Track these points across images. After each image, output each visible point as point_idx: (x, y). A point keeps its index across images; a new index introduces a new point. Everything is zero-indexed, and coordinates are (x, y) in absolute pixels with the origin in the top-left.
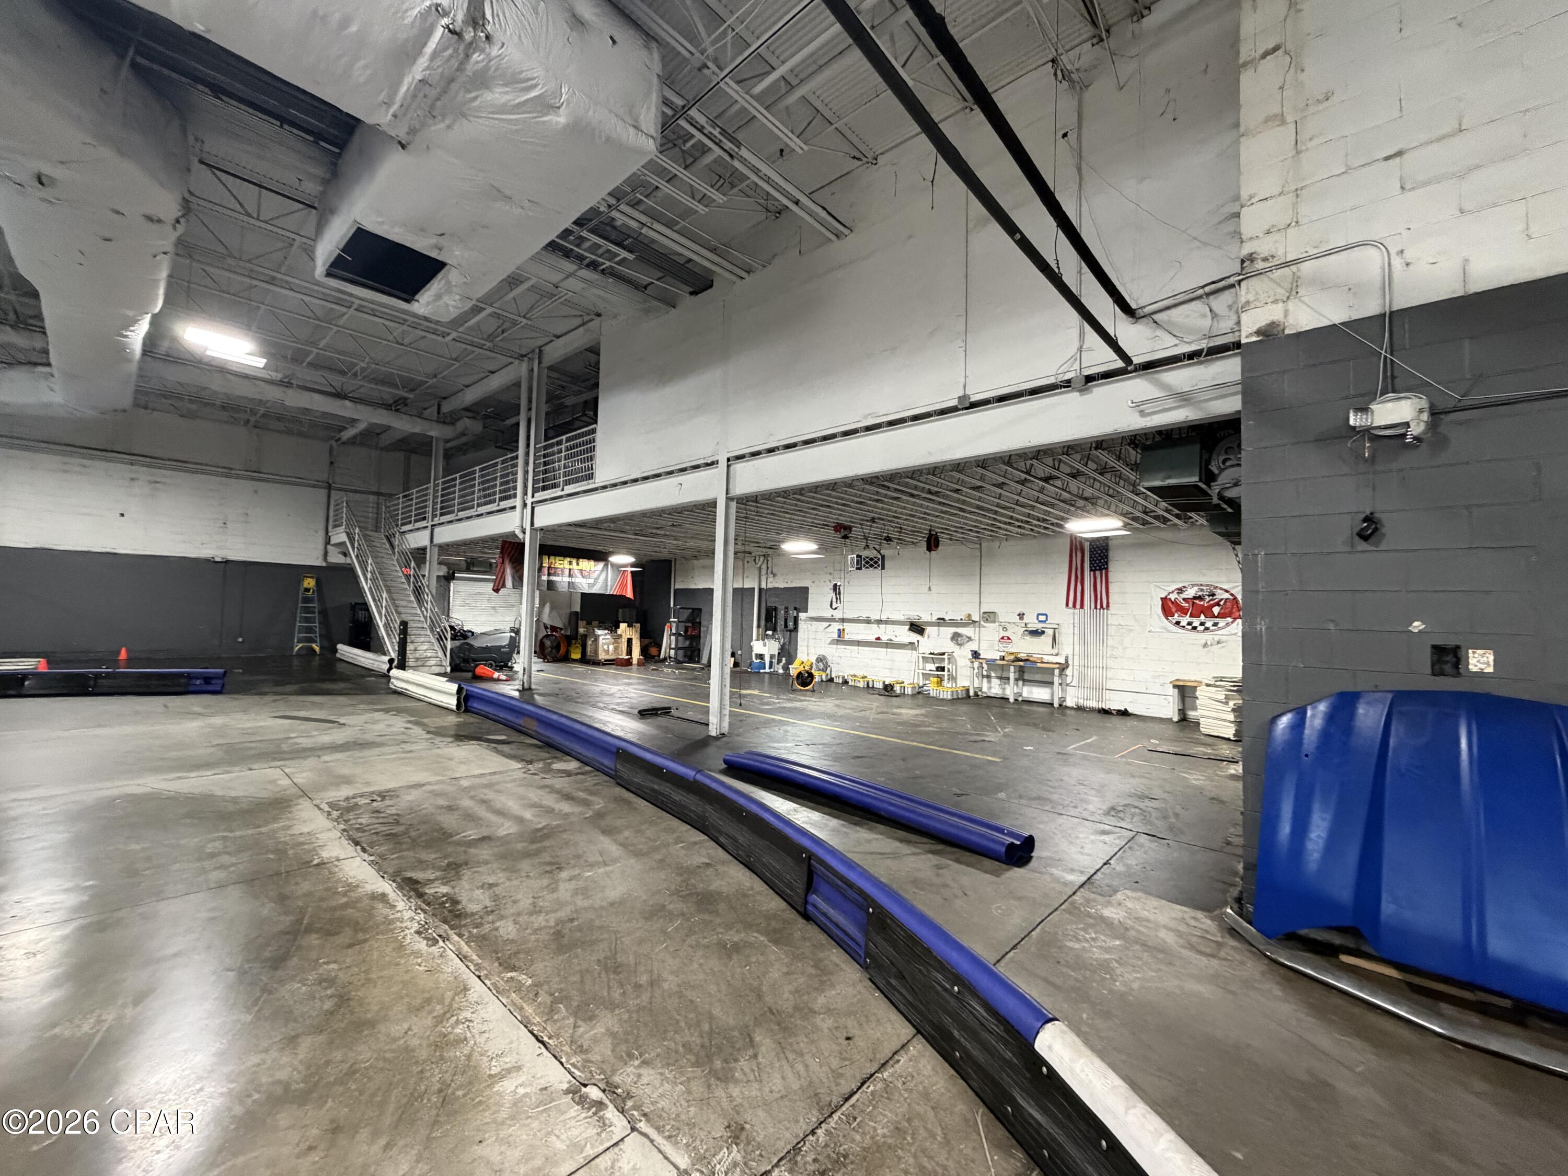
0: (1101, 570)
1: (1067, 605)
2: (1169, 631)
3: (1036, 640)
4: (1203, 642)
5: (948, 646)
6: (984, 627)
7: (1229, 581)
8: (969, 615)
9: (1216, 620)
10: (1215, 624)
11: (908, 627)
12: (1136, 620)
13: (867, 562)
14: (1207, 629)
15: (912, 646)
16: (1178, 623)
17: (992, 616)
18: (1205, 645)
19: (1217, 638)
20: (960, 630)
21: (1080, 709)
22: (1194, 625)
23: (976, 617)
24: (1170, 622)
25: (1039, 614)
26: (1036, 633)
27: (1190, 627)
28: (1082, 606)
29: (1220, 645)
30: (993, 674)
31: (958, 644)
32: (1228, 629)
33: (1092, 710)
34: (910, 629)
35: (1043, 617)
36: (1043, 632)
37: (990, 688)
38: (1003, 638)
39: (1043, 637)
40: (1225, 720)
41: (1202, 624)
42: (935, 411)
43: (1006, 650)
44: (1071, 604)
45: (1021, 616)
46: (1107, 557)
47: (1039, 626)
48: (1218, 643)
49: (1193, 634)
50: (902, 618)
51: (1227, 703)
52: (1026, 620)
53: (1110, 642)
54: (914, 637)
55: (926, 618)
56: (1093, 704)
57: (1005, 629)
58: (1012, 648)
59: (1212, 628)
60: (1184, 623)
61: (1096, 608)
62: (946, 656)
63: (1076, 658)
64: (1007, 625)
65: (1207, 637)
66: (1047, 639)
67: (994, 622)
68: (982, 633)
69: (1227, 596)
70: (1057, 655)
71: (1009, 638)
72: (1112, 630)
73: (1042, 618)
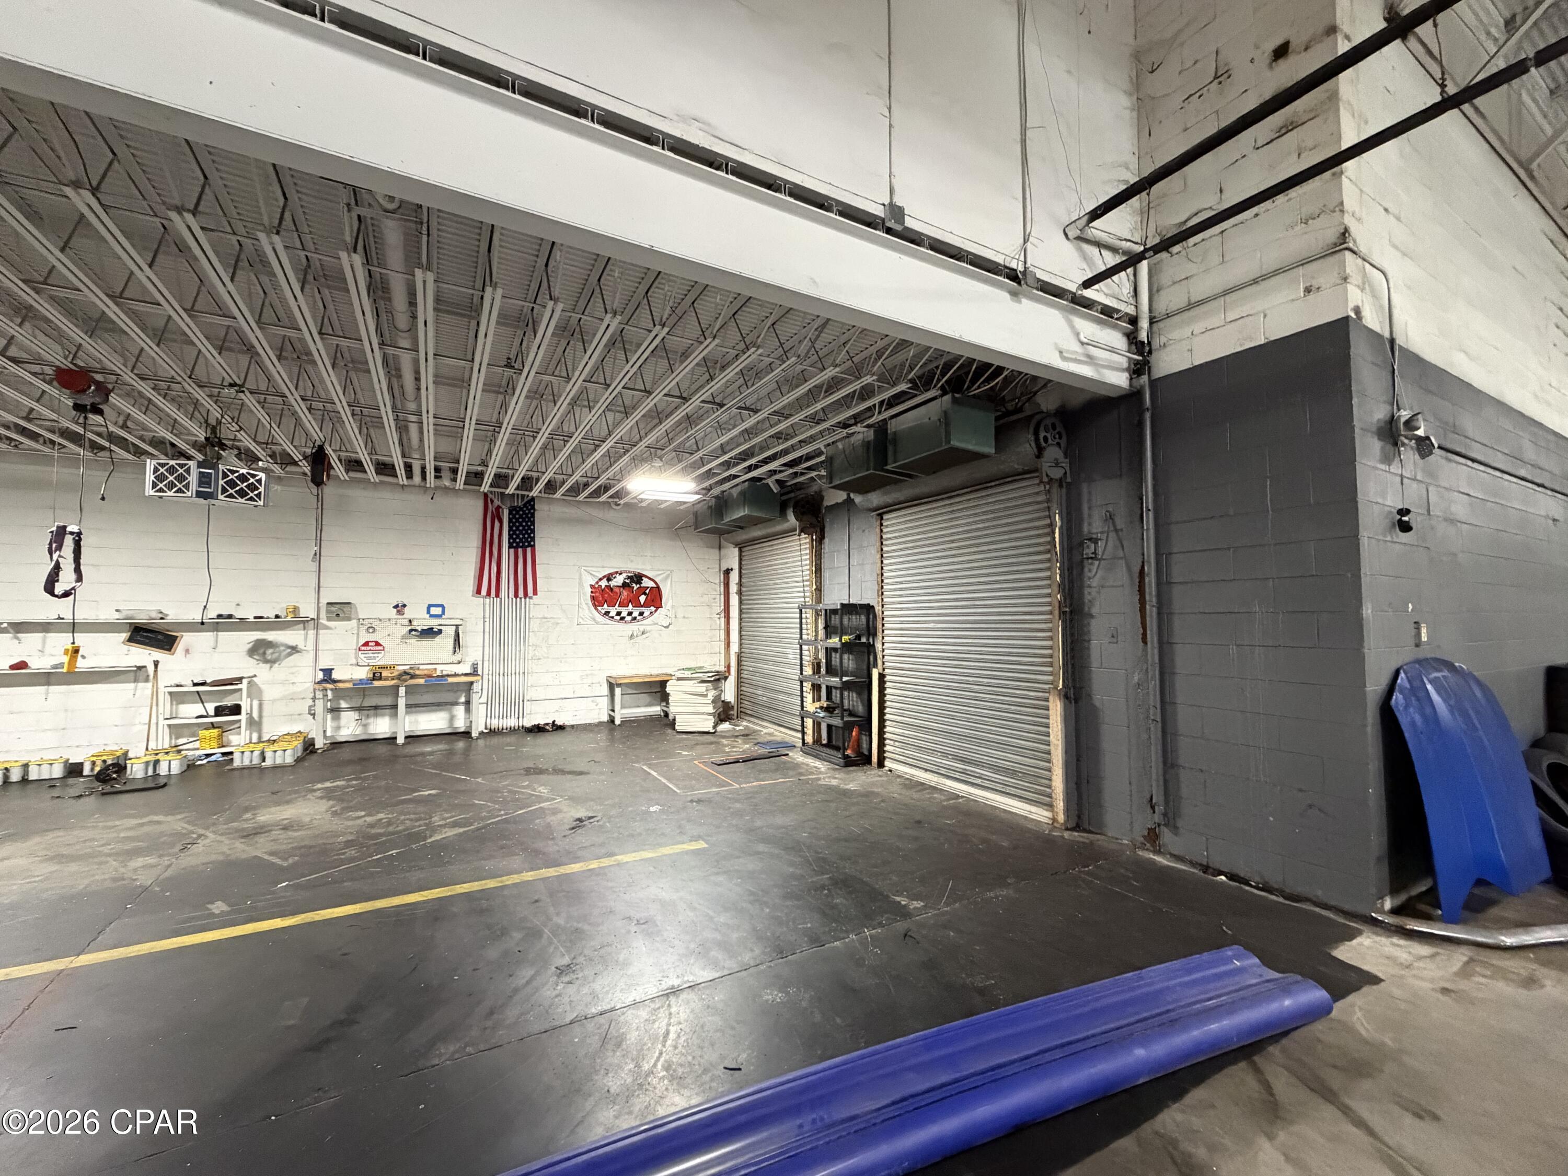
0: (524, 548)
1: (479, 592)
2: (597, 623)
3: (427, 643)
4: (630, 633)
5: (244, 666)
6: (327, 628)
7: (652, 570)
8: (296, 610)
9: (643, 609)
10: (641, 614)
11: (125, 636)
12: (564, 611)
13: (232, 484)
14: (635, 618)
15: (138, 673)
16: (607, 613)
17: (346, 609)
18: (632, 637)
19: (642, 628)
20: (270, 636)
21: (492, 732)
22: (622, 615)
23: (308, 611)
24: (599, 612)
25: (430, 606)
26: (430, 633)
27: (618, 618)
28: (497, 595)
29: (644, 636)
30: (343, 704)
31: (266, 661)
32: (652, 618)
33: (513, 731)
34: (131, 640)
35: (437, 609)
36: (440, 631)
37: (338, 728)
38: (366, 644)
39: (438, 639)
40: (703, 714)
41: (630, 614)
42: (839, 203)
43: (372, 662)
44: (484, 592)
45: (400, 608)
46: (533, 531)
47: (434, 623)
48: (643, 633)
49: (621, 626)
50: (112, 616)
51: (706, 696)
52: (408, 613)
53: (532, 639)
54: (143, 655)
55: (177, 612)
56: (512, 722)
57: (371, 629)
58: (381, 659)
59: (639, 618)
60: (613, 613)
61: (516, 595)
62: (244, 686)
63: (486, 664)
64: (376, 624)
65: (634, 627)
66: (445, 641)
67: (349, 619)
68: (321, 637)
69: (651, 584)
70: (459, 663)
71: (377, 644)
72: (534, 625)
73: (436, 611)
